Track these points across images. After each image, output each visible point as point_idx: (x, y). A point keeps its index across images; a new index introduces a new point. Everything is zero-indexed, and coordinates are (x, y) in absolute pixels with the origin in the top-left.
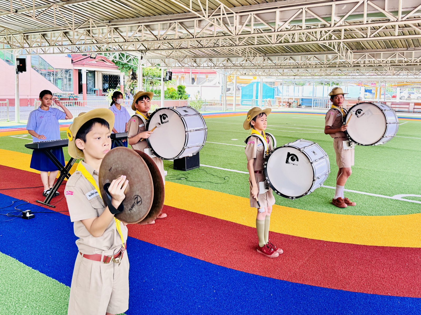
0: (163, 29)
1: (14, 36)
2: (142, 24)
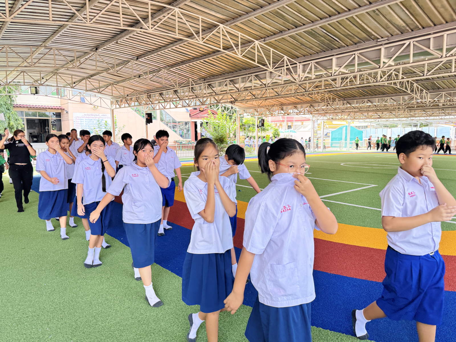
1: (141, 95)
2: (227, 80)
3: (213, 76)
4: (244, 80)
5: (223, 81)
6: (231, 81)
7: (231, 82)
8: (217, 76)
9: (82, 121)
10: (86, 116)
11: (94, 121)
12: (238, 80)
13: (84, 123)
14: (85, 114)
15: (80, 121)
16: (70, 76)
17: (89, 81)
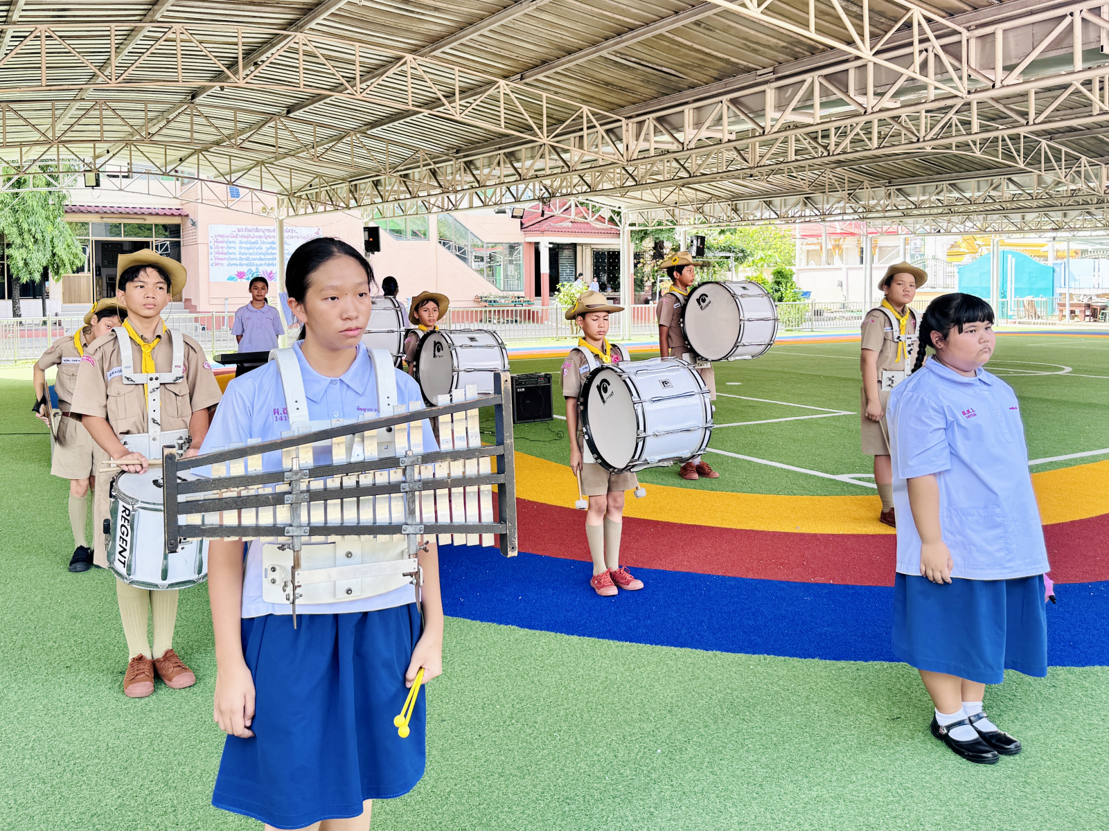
9: (230, 245)
10: (241, 234)
11: (263, 246)
13: (237, 251)
14: (240, 227)
15: (225, 245)
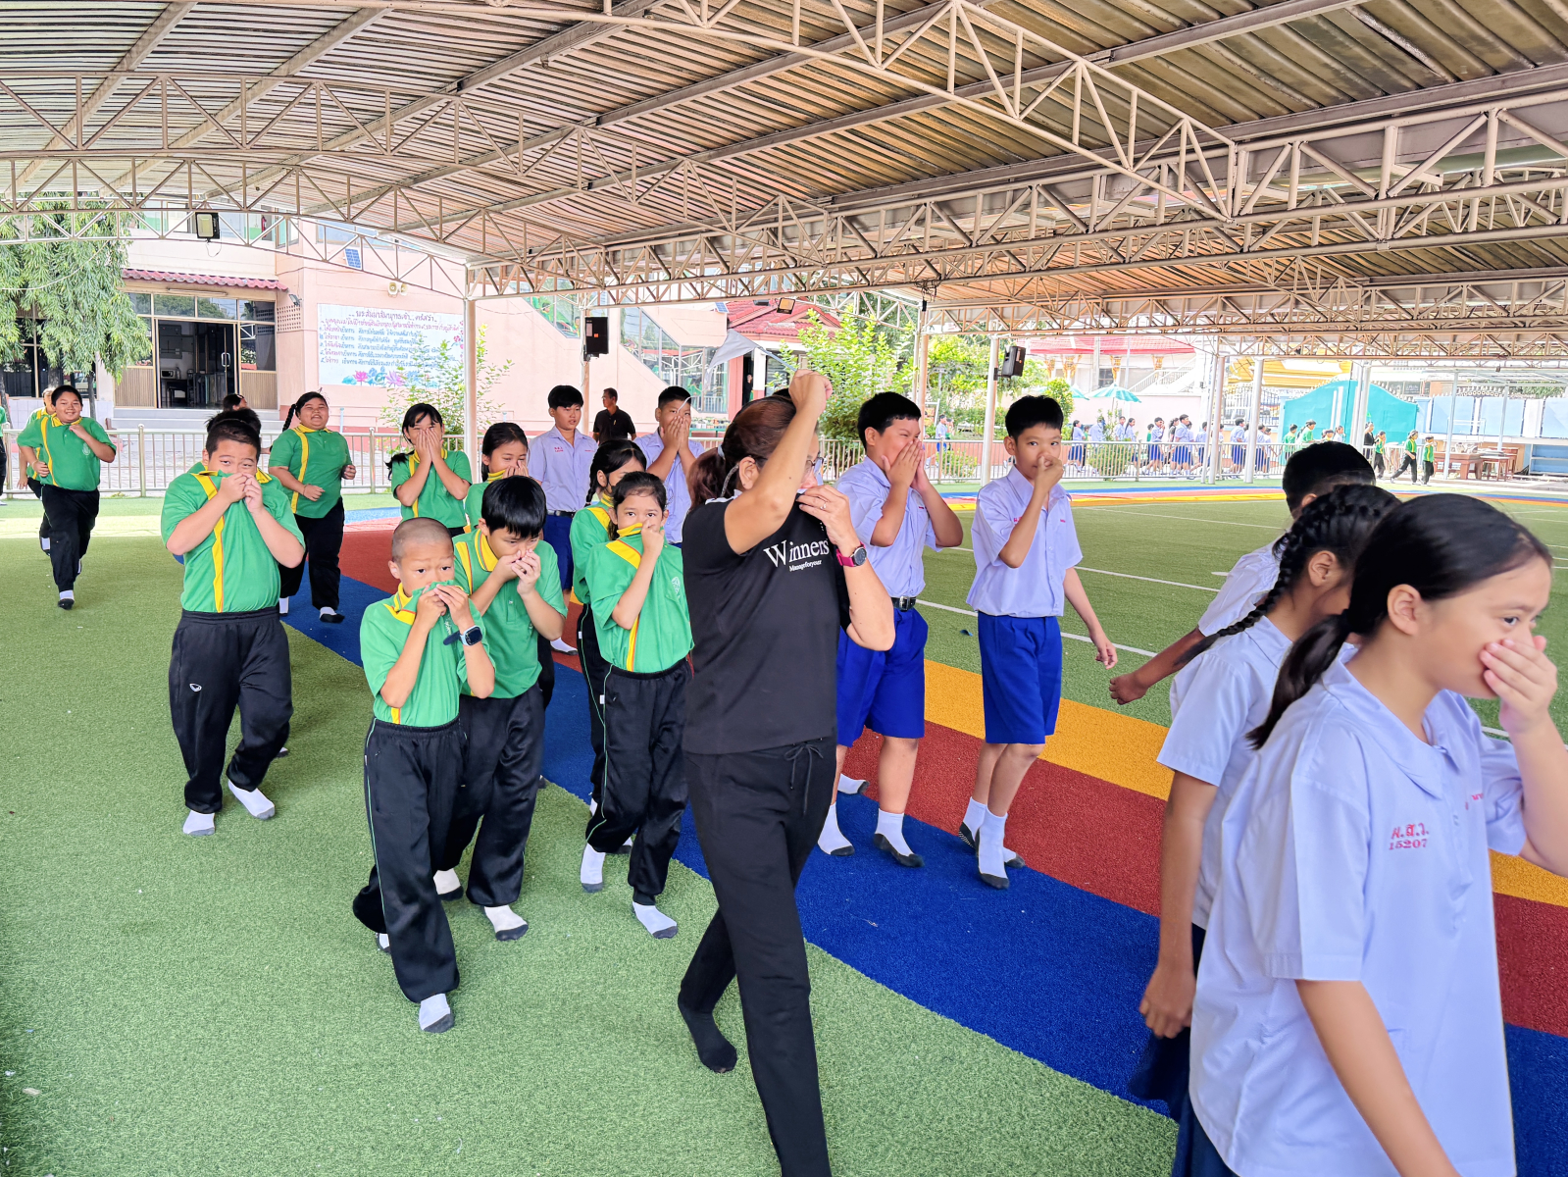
0: (991, 211)
1: (582, 253)
2: (927, 200)
3: (872, 186)
4: (998, 203)
5: (908, 207)
6: (941, 205)
7: (941, 210)
8: (886, 184)
9: (347, 334)
10: (361, 319)
11: (390, 337)
12: (970, 201)
13: (356, 343)
14: (360, 309)
15: (340, 334)
16: (344, 179)
17: (407, 199)
